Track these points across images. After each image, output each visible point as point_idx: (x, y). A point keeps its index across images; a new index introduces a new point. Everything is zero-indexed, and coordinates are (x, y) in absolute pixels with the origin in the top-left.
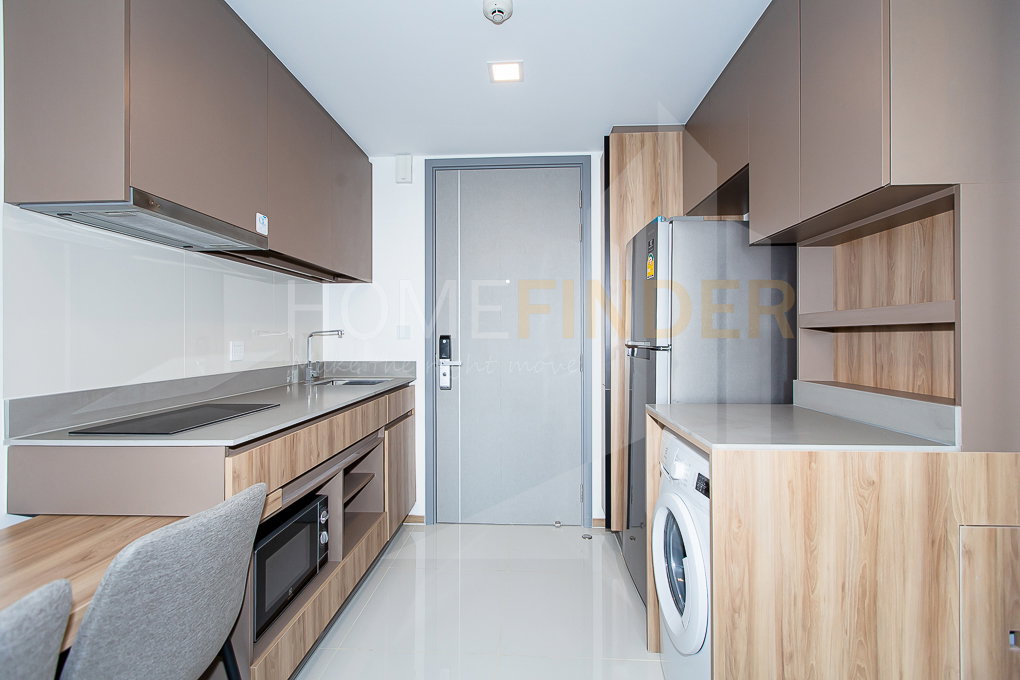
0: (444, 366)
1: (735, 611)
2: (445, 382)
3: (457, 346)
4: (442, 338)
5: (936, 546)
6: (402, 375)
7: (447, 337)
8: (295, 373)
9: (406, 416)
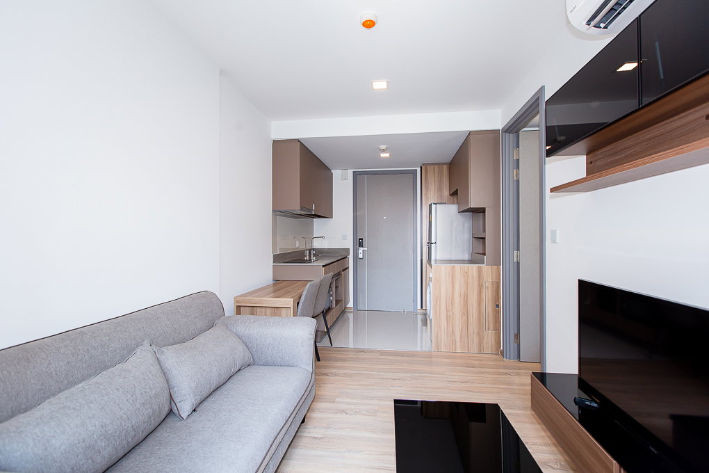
0: (361, 250)
1: (436, 300)
2: (361, 256)
3: (365, 242)
4: (360, 239)
5: (480, 286)
6: (344, 254)
7: (362, 239)
8: (308, 252)
9: (346, 269)
